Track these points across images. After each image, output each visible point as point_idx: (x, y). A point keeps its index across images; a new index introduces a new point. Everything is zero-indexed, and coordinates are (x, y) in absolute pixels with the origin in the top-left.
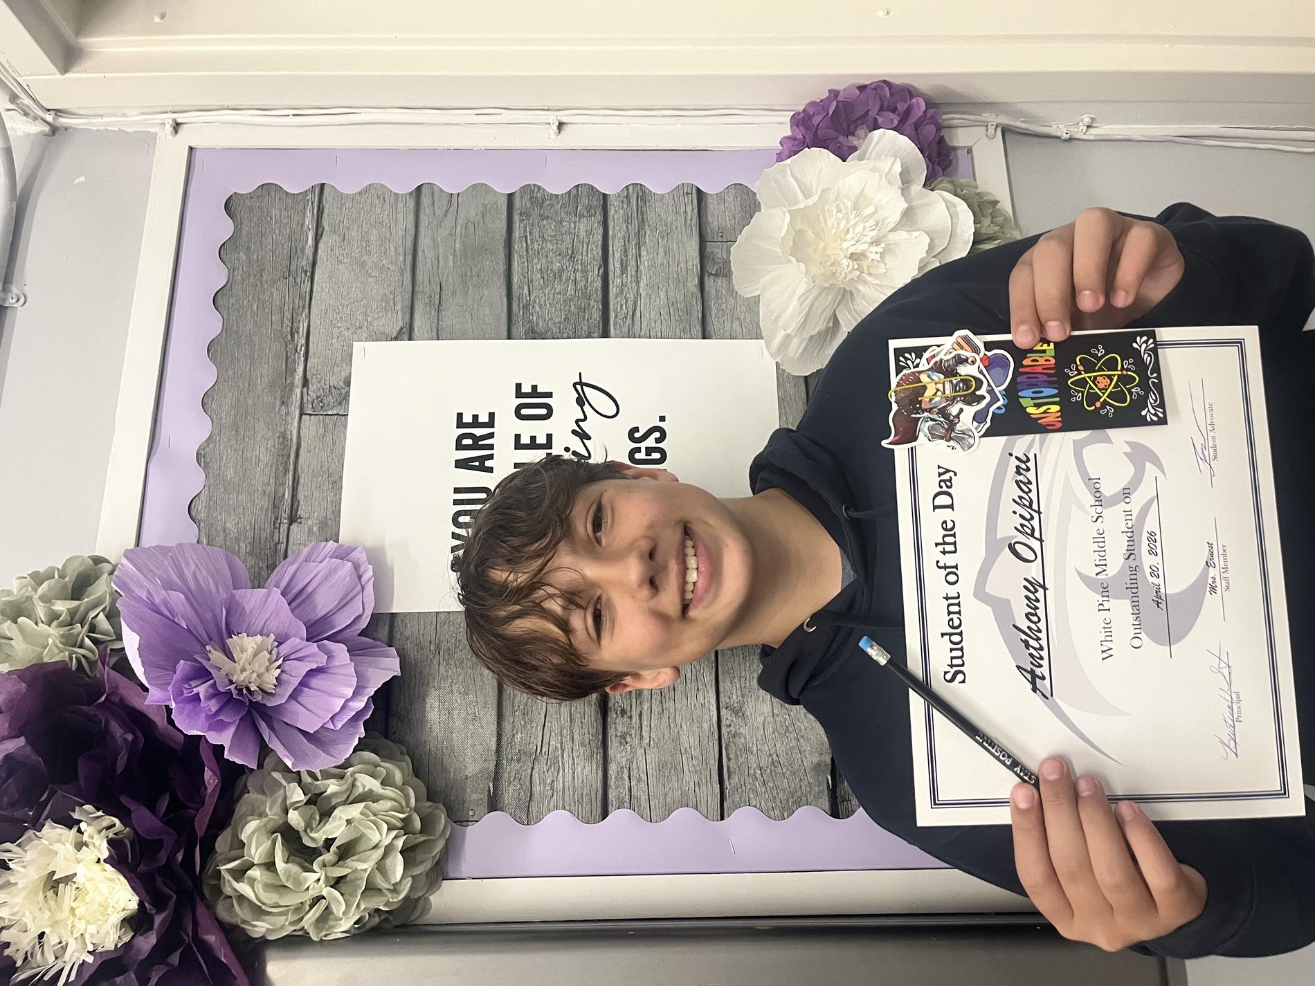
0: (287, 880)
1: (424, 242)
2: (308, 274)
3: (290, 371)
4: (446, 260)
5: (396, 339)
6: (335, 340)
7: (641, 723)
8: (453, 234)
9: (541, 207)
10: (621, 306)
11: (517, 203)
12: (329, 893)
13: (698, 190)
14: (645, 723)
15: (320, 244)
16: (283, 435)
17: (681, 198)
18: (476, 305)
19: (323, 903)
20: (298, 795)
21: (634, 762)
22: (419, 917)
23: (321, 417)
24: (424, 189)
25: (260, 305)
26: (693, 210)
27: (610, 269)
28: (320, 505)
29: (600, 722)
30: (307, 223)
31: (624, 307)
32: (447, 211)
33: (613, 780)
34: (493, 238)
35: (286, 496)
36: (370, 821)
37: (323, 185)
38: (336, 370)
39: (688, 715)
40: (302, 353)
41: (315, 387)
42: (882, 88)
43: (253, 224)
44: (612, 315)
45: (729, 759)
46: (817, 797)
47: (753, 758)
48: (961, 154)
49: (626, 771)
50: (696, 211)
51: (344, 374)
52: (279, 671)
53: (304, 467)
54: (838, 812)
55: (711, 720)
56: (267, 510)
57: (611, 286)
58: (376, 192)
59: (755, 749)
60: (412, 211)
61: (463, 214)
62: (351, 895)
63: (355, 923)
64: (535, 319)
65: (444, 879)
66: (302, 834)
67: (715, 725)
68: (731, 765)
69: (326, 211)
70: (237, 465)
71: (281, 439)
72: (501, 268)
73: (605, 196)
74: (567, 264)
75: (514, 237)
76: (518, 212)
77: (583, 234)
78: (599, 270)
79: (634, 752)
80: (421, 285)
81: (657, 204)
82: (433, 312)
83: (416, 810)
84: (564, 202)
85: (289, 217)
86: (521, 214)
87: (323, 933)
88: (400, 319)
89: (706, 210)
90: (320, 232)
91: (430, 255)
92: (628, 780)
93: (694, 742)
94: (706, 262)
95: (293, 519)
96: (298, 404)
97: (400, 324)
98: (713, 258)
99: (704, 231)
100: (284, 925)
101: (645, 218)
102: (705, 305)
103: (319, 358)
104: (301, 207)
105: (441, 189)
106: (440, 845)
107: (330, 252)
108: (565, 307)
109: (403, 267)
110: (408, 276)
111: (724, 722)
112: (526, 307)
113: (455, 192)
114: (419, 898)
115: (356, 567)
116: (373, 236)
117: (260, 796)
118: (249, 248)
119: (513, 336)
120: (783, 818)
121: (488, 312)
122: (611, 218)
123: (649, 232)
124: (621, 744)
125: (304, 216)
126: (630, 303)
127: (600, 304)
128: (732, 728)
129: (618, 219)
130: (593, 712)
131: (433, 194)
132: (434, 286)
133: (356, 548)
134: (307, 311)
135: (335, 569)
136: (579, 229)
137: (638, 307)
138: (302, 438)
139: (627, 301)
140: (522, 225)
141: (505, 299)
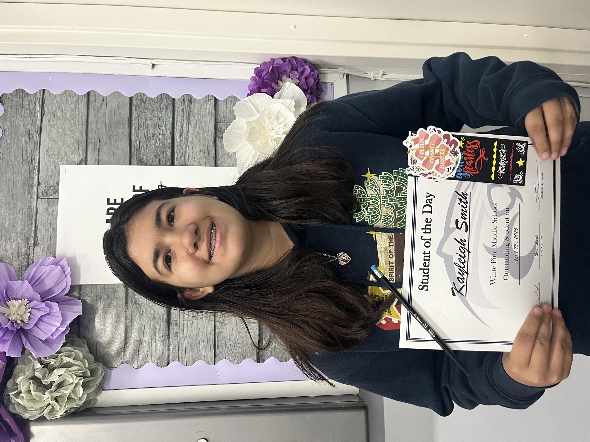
0: (36, 397)
1: (91, 119)
2: (38, 133)
3: (31, 178)
4: (102, 128)
5: (79, 164)
6: (51, 165)
7: (183, 328)
8: (105, 115)
9: (145, 103)
10: (180, 151)
11: (134, 102)
12: (52, 403)
13: (215, 98)
14: (185, 328)
15: (44, 119)
16: (29, 207)
17: (207, 102)
18: (115, 150)
19: (50, 407)
20: (39, 366)
21: (180, 344)
22: (93, 405)
23: (47, 199)
24: (91, 93)
25: (17, 147)
26: (212, 107)
27: (175, 134)
28: (47, 238)
29: (167, 328)
30: (37, 108)
31: (181, 151)
32: (102, 105)
33: (172, 350)
34: (123, 118)
35: (32, 235)
36: (69, 374)
37: (44, 90)
38: (53, 178)
39: (203, 325)
40: (37, 170)
41: (43, 186)
42: (293, 60)
43: (13, 108)
44: (176, 155)
45: (218, 342)
46: (252, 355)
47: (228, 341)
48: (329, 85)
49: (177, 347)
50: (214, 108)
51: (56, 180)
52: (29, 314)
53: (40, 221)
54: (259, 361)
55: (212, 327)
56: (24, 241)
57: (175, 142)
58: (69, 94)
59: (228, 337)
60: (86, 104)
61: (109, 106)
62: (62, 402)
63: (65, 412)
64: (142, 156)
65: (103, 390)
66: (42, 380)
67: (213, 329)
68: (219, 344)
69: (46, 103)
70: (10, 220)
71: (29, 209)
72: (127, 132)
73: (174, 99)
74: (156, 131)
75: (132, 117)
76: (135, 106)
77: (163, 117)
78: (170, 134)
79: (180, 340)
80: (90, 140)
81: (197, 104)
82: (96, 153)
83: (88, 368)
84: (155, 101)
85: (29, 105)
86: (136, 107)
87: (52, 416)
88: (81, 155)
89: (218, 108)
90: (43, 113)
91: (94, 125)
92: (177, 350)
93: (205, 335)
94: (217, 132)
95: (36, 244)
96: (36, 193)
97: (81, 157)
98: (220, 131)
99: (217, 118)
100: (35, 415)
101: (191, 110)
102: (216, 151)
103: (45, 173)
104: (34, 100)
105: (99, 94)
106: (100, 379)
107: (48, 122)
108: (155, 151)
109: (82, 130)
110: (84, 134)
111: (217, 328)
112: (138, 150)
113: (105, 95)
114: (92, 399)
115: (63, 268)
116: (68, 115)
117: (24, 366)
118: (11, 120)
119: (132, 164)
120: (238, 363)
121: (120, 152)
122: (176, 110)
123: (192, 117)
124: (175, 336)
125: (36, 105)
126: (184, 150)
127: (170, 149)
128: (220, 330)
129: (179, 110)
130: (164, 324)
131: (95, 96)
132: (96, 140)
133: (63, 259)
134: (38, 150)
135: (53, 269)
136: (162, 115)
137: (187, 152)
138: (38, 209)
139: (182, 149)
140: (136, 112)
141: (128, 147)
